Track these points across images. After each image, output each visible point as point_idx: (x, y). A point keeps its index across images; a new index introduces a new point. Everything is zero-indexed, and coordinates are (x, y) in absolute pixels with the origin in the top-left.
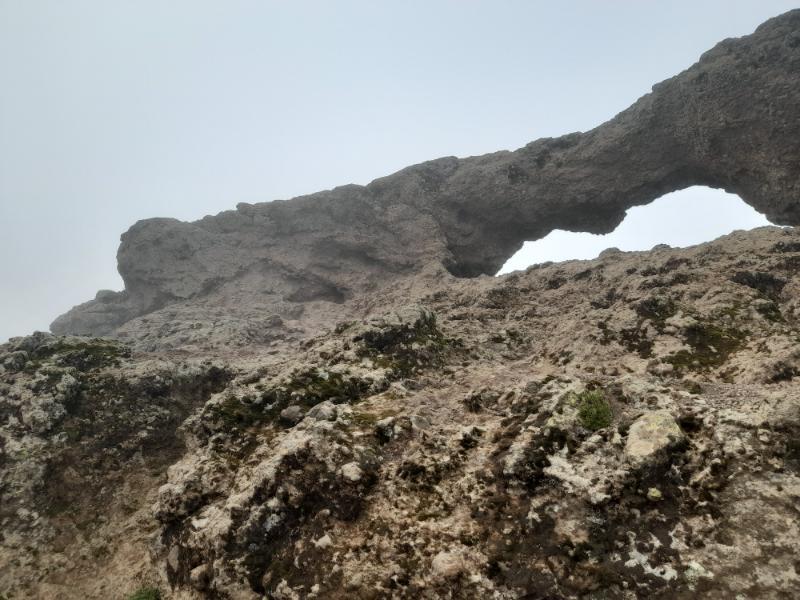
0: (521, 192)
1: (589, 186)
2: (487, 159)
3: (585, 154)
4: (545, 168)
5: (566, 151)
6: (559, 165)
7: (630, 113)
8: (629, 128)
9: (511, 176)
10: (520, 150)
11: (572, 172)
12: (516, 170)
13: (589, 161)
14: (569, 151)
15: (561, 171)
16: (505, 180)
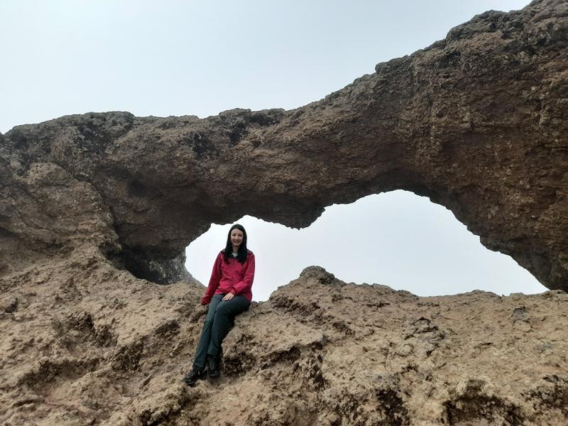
0: (208, 169)
1: (289, 175)
2: (170, 123)
3: (288, 136)
4: (240, 146)
5: (264, 128)
6: (257, 144)
7: (344, 95)
8: (342, 112)
9: (197, 150)
10: (211, 119)
11: (271, 156)
12: (205, 142)
13: (291, 145)
14: (270, 129)
15: (257, 152)
16: (189, 153)
